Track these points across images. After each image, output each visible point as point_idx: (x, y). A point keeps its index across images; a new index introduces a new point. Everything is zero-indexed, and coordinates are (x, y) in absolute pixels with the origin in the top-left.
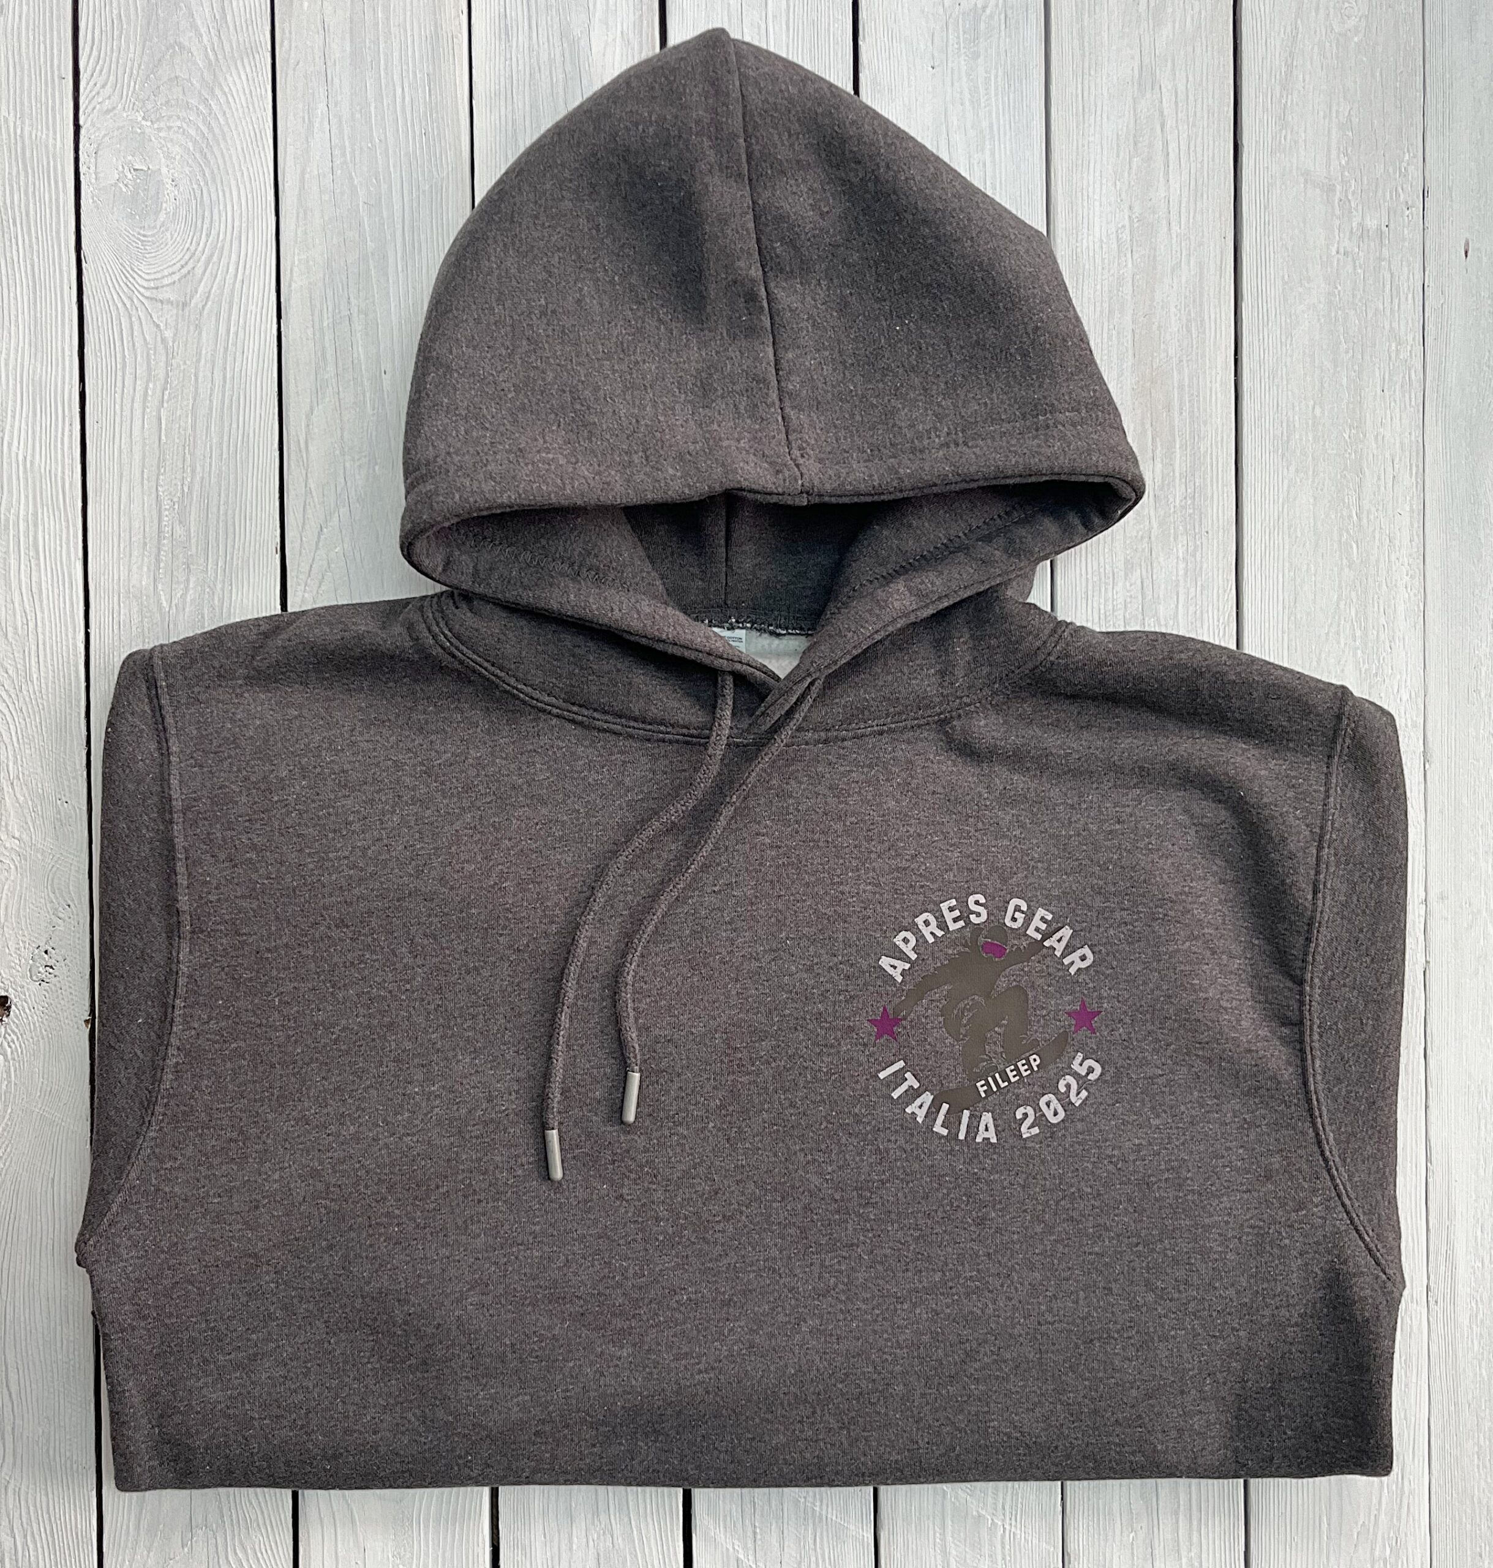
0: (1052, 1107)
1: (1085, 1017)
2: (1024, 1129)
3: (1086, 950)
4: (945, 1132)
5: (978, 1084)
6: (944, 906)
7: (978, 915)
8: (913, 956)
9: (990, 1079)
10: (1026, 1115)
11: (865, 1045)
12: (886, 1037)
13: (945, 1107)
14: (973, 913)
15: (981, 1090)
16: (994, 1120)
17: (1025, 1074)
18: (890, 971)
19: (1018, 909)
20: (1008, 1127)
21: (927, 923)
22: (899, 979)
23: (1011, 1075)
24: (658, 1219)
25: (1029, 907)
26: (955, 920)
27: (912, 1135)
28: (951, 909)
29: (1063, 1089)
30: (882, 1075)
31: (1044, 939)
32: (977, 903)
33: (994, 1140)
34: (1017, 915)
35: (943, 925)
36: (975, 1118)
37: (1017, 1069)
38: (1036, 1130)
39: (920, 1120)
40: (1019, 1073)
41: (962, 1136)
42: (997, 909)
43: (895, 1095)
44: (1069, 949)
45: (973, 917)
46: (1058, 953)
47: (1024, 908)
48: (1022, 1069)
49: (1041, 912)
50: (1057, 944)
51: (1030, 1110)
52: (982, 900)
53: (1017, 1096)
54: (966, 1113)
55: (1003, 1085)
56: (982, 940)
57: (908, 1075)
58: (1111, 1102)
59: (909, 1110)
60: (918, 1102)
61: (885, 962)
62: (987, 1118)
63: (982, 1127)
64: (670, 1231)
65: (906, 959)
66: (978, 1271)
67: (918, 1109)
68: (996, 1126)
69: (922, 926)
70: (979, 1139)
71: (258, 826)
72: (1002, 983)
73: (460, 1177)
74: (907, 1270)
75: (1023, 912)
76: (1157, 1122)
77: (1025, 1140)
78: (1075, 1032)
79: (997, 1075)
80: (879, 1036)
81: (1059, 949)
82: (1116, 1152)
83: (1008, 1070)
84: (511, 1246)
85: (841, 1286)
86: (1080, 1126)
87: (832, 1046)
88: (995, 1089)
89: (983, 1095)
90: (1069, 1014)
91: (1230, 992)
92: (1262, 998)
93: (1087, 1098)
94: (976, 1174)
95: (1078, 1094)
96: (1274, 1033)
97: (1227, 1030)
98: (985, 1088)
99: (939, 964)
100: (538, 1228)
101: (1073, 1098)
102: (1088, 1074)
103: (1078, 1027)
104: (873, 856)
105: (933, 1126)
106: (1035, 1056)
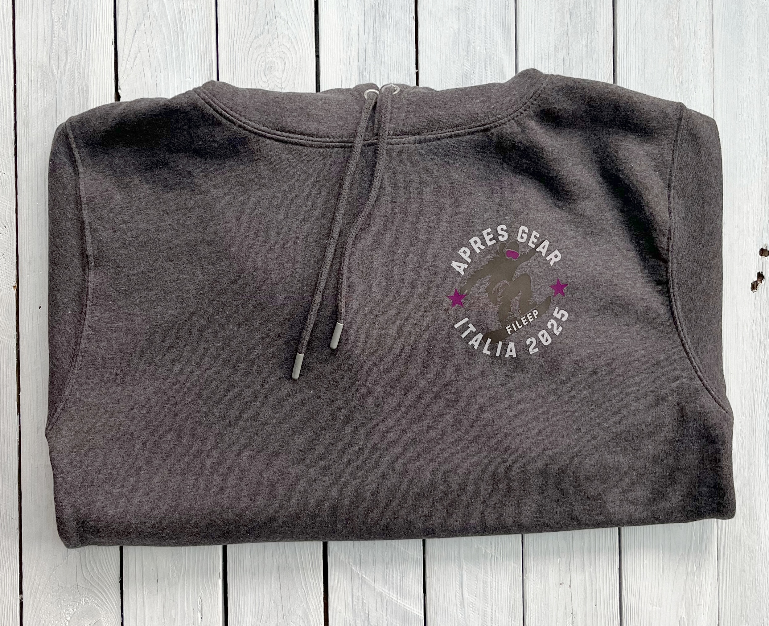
0: (545, 337)
1: (559, 288)
2: (531, 349)
3: (557, 252)
4: (489, 353)
5: (507, 328)
6: (485, 233)
7: (503, 236)
8: (469, 261)
9: (513, 325)
10: (531, 342)
11: (446, 310)
12: (457, 305)
13: (489, 340)
14: (500, 235)
15: (509, 331)
16: (515, 346)
17: (531, 320)
18: (457, 269)
19: (523, 232)
20: (522, 349)
21: (476, 242)
22: (463, 273)
23: (524, 321)
24: (340, 409)
25: (529, 230)
26: (491, 240)
27: (472, 355)
28: (488, 234)
29: (550, 327)
30: (456, 326)
31: (536, 248)
32: (502, 230)
33: (515, 356)
34: (524, 235)
35: (484, 243)
36: (505, 345)
37: (527, 318)
38: (537, 350)
39: (476, 348)
40: (528, 321)
41: (498, 355)
42: (512, 232)
43: (463, 336)
44: (549, 252)
45: (500, 238)
46: (543, 255)
47: (527, 231)
48: (529, 318)
49: (534, 233)
50: (543, 249)
51: (534, 340)
52: (505, 228)
53: (527, 332)
54: (500, 343)
55: (519, 327)
56: (506, 250)
57: (470, 325)
58: (574, 332)
59: (470, 343)
60: (475, 338)
61: (455, 264)
62: (511, 345)
63: (509, 350)
64: (347, 414)
65: (465, 262)
66: (510, 424)
67: (475, 342)
68: (516, 349)
69: (473, 244)
70: (507, 356)
71: (125, 210)
72: (518, 273)
73: (236, 390)
74: (473, 426)
75: (526, 233)
76: (598, 340)
77: (531, 355)
78: (554, 296)
79: (517, 322)
80: (454, 305)
81: (544, 252)
82: (578, 358)
83: (522, 319)
84: (264, 425)
85: (439, 436)
86: (560, 346)
87: (429, 311)
88: (515, 330)
89: (509, 333)
90: (551, 287)
91: (629, 269)
92: (647, 271)
93: (562, 330)
94: (505, 373)
95: (558, 329)
96: (654, 289)
97: (630, 289)
98: (511, 329)
99: (483, 264)
100: (278, 415)
101: (555, 331)
102: (561, 318)
103: (556, 294)
104: (446, 206)
105: (482, 350)
106: (535, 311)
